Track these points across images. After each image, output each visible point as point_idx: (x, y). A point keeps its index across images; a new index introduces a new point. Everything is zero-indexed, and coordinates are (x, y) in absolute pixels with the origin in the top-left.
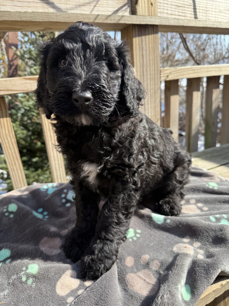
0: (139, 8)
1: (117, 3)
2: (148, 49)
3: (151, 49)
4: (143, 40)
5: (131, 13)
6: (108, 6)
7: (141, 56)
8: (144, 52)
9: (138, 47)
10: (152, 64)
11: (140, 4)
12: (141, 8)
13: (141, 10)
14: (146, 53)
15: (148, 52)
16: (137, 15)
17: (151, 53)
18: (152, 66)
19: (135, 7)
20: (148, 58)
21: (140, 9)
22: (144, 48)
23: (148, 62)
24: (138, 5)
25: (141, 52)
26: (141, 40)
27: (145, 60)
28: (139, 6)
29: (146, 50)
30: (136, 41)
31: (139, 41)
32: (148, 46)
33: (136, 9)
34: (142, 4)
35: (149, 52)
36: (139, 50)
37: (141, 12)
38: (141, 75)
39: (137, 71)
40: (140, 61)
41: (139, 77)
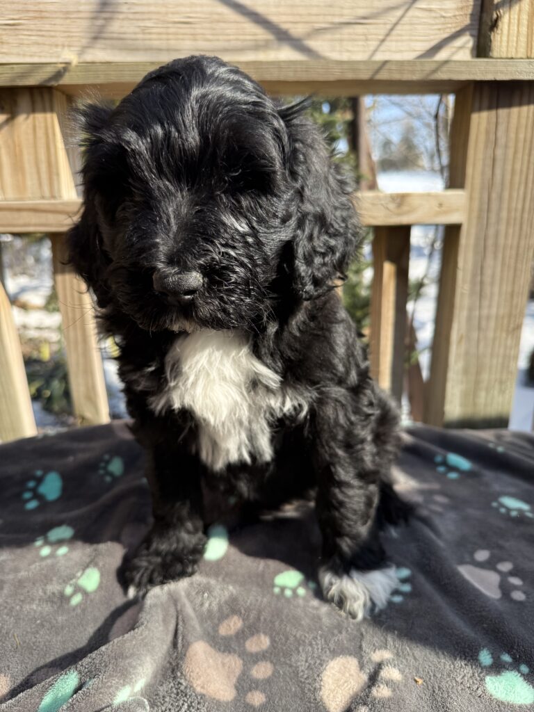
0: (499, 39)
1: (439, 29)
2: (512, 144)
3: (521, 145)
4: (500, 120)
5: (475, 52)
6: (414, 38)
7: (489, 162)
8: (499, 152)
9: (482, 137)
10: (520, 184)
11: (506, 27)
12: (505, 38)
13: (504, 44)
14: (505, 154)
15: (511, 152)
16: (492, 58)
17: (520, 155)
18: (519, 189)
19: (490, 36)
20: (509, 168)
21: (501, 41)
22: (502, 141)
23: (508, 177)
24: (499, 31)
25: (490, 152)
26: (494, 120)
27: (498, 172)
28: (502, 33)
29: (506, 147)
30: (479, 124)
31: (488, 123)
32: (512, 135)
33: (491, 41)
34: (512, 28)
35: (516, 152)
36: (486, 147)
37: (504, 49)
38: (480, 210)
39: (471, 198)
40: (483, 173)
41: (475, 214)
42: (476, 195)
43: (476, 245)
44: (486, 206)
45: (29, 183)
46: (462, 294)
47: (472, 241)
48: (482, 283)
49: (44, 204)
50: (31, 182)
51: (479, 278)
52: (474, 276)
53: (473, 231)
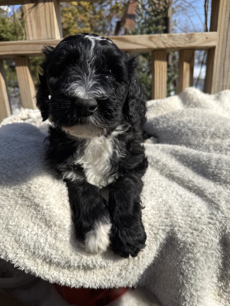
25: (228, 15)
30: (223, 3)
38: (223, 40)
39: (220, 35)
40: (225, 23)
41: (221, 42)
42: (222, 34)
43: (221, 55)
44: (225, 39)
45: (43, 33)
46: (216, 76)
47: (220, 54)
48: (224, 71)
49: (49, 41)
50: (43, 32)
51: (222, 69)
52: (220, 68)
53: (220, 49)
